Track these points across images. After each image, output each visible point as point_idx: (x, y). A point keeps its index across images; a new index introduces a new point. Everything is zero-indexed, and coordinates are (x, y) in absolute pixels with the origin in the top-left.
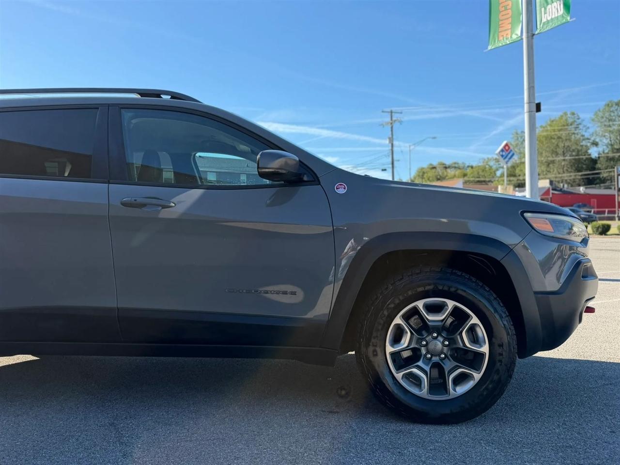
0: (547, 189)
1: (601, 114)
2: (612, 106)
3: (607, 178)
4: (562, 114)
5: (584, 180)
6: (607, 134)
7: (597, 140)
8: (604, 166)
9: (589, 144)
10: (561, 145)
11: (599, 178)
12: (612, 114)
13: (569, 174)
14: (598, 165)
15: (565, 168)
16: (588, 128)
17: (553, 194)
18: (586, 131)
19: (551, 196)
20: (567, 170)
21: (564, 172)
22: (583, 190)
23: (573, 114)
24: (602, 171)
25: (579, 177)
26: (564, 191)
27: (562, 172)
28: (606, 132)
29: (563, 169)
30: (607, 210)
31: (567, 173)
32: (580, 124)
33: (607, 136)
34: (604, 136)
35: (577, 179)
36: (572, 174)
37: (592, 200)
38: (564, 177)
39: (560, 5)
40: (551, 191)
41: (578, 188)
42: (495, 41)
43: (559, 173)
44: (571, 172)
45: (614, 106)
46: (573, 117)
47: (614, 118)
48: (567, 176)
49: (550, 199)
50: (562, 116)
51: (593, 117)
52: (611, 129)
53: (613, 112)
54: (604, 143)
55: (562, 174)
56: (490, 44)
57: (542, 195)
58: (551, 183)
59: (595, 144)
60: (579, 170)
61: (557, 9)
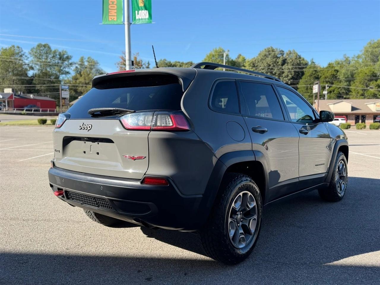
0: (11, 95)
1: (35, 50)
2: (41, 47)
3: (39, 90)
4: (11, 46)
5: (27, 90)
6: (38, 63)
7: (33, 66)
8: (37, 82)
9: (28, 68)
10: (11, 66)
11: (35, 89)
12: (41, 52)
13: (17, 86)
14: (34, 82)
15: (15, 81)
16: (28, 58)
17: (15, 98)
18: (27, 60)
19: (14, 99)
20: (16, 83)
21: (13, 84)
22: (32, 97)
23: (18, 47)
24: (37, 85)
25: (24, 88)
26: (21, 96)
27: (12, 84)
28: (38, 62)
29: (13, 82)
30: (48, 110)
31: (16, 85)
32: (23, 55)
33: (39, 64)
34: (37, 64)
35: (23, 89)
36: (19, 86)
37: (38, 103)
38: (14, 87)
39: (147, 13)
40: (14, 96)
41: (28, 95)
42: (106, 20)
43: (11, 84)
44: (18, 84)
45: (42, 47)
46: (18, 49)
47: (42, 54)
48: (16, 87)
49: (13, 101)
50: (11, 48)
51: (31, 52)
52: (41, 61)
53: (42, 50)
54: (37, 68)
55: (13, 85)
56: (103, 21)
57: (8, 98)
58: (13, 90)
59: (32, 68)
60: (23, 83)
61: (145, 14)
